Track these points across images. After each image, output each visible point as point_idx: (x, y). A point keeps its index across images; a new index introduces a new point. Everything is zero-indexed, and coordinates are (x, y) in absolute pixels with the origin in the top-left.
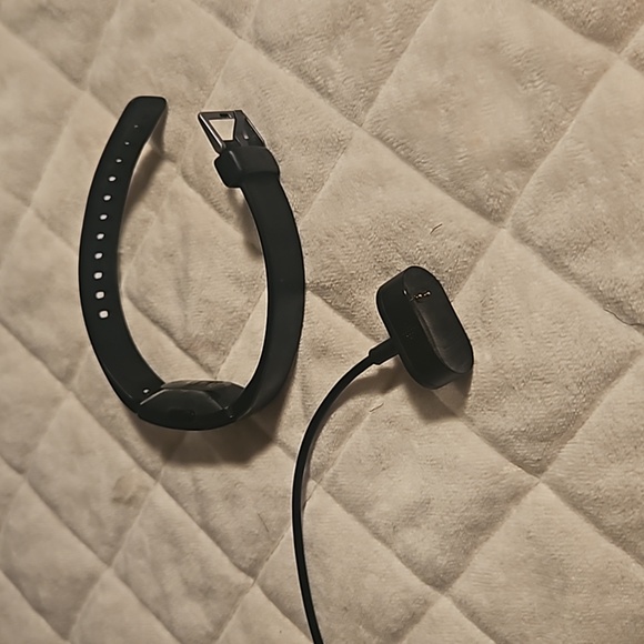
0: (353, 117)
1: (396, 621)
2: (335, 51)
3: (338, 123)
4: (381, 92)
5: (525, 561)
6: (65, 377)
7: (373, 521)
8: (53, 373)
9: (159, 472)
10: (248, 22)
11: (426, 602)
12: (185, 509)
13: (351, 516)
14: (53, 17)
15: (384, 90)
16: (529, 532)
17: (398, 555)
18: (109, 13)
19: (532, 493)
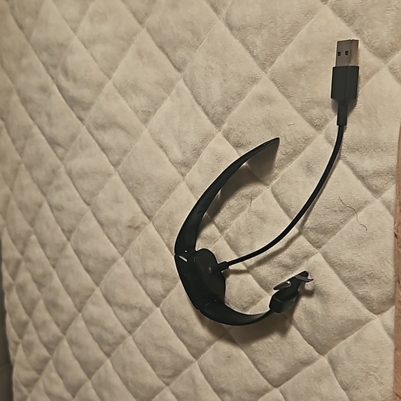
0: (264, 69)
1: (246, 302)
2: (260, 36)
3: (256, 69)
4: (278, 59)
6: (115, 165)
8: (110, 161)
10: (224, 12)
11: (260, 296)
12: (161, 236)
19: (314, 257)
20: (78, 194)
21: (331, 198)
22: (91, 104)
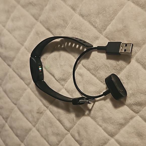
0: (101, 32)
1: (101, 143)
2: (98, 18)
3: (97, 33)
4: (108, 28)
5: (133, 133)
6: (28, 85)
7: (98, 121)
8: (25, 83)
9: (49, 107)
10: (78, 10)
11: (108, 140)
12: (54, 116)
13: (93, 120)
14: (33, 5)
15: (108, 27)
16: (134, 126)
17: (103, 129)
18: (46, 5)
19: (135, 117)
20: (10, 100)
21: (144, 89)
22: (14, 58)
